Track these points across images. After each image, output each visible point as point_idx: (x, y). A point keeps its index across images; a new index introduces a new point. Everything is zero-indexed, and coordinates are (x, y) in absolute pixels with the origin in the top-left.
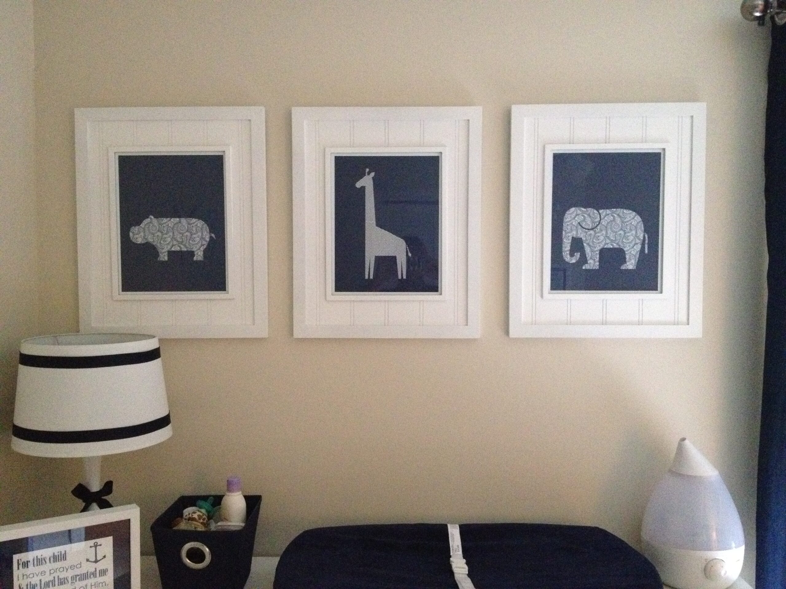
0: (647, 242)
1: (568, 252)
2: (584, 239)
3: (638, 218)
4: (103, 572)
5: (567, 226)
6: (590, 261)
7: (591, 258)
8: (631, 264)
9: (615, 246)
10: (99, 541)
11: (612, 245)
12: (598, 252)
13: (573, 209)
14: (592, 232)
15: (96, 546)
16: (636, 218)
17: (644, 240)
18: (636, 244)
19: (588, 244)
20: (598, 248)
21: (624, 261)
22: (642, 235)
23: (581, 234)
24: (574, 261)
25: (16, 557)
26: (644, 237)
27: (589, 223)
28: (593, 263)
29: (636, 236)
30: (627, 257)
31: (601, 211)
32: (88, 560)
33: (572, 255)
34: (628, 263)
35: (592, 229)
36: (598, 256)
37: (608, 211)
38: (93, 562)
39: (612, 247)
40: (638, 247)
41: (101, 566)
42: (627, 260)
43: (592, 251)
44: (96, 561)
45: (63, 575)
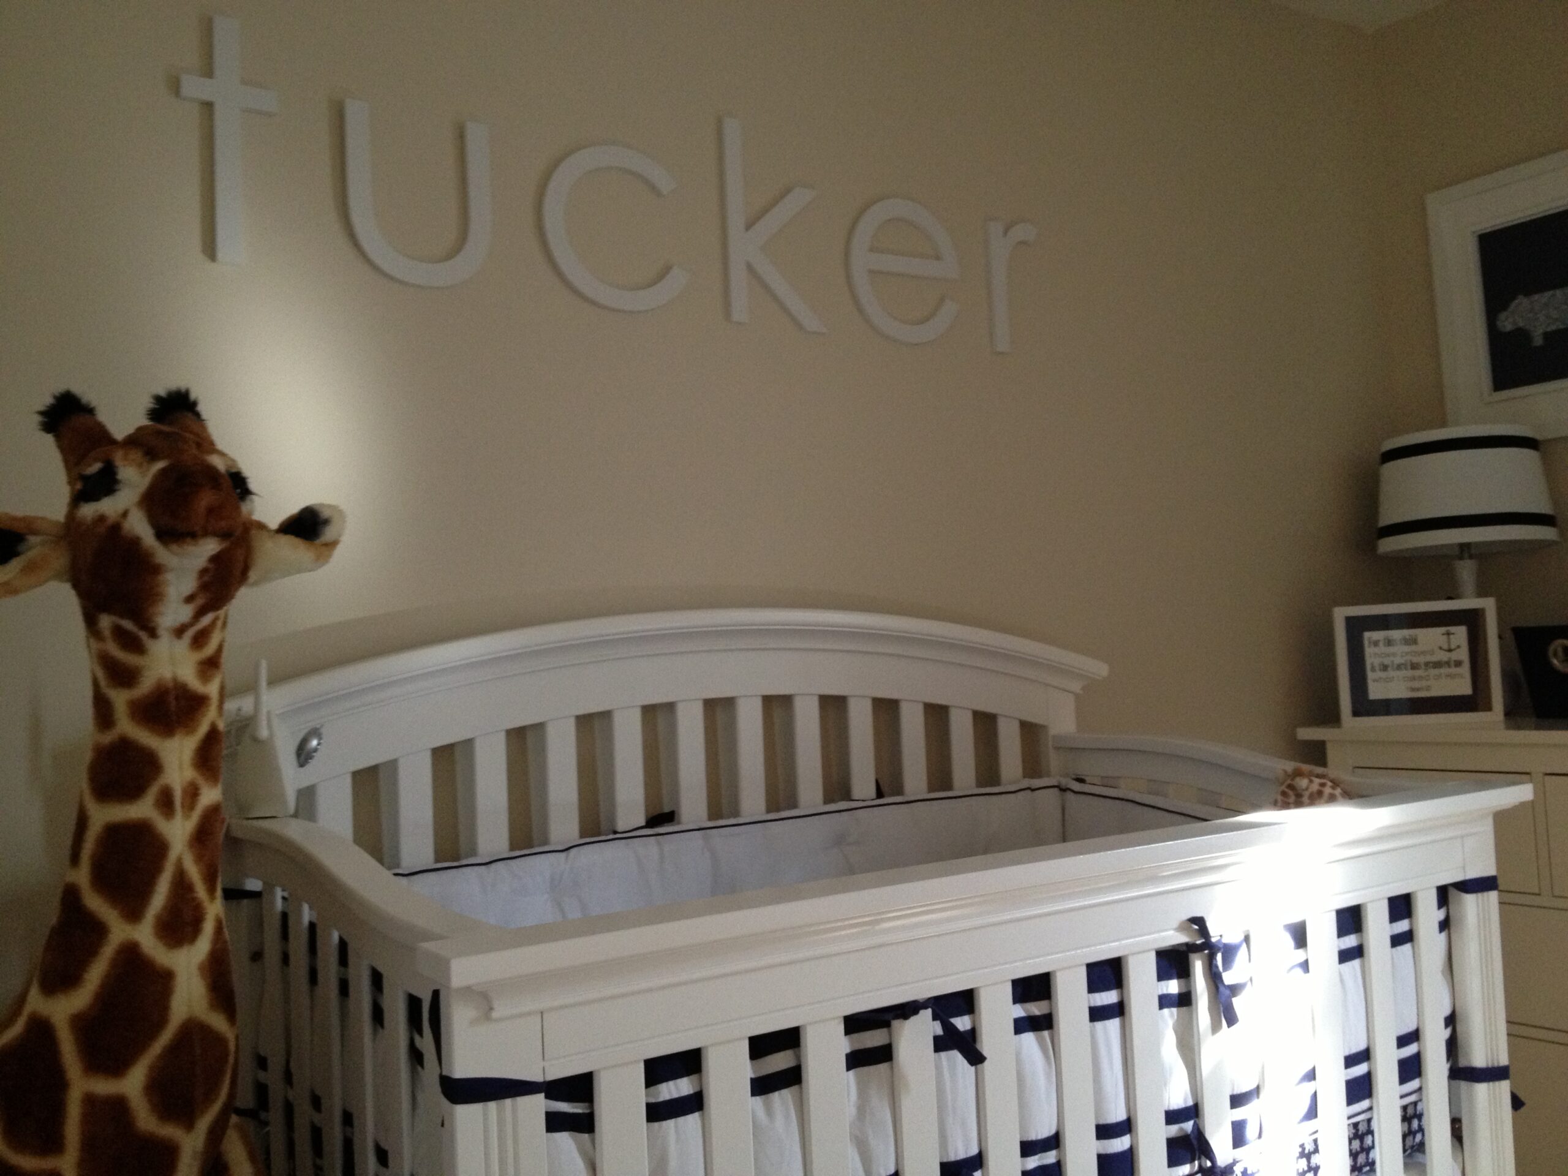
4: (1458, 664)
10: (1452, 629)
15: (1448, 634)
25: (1367, 635)
32: (1441, 648)
38: (1446, 650)
41: (1454, 656)
44: (1450, 650)
45: (1415, 660)
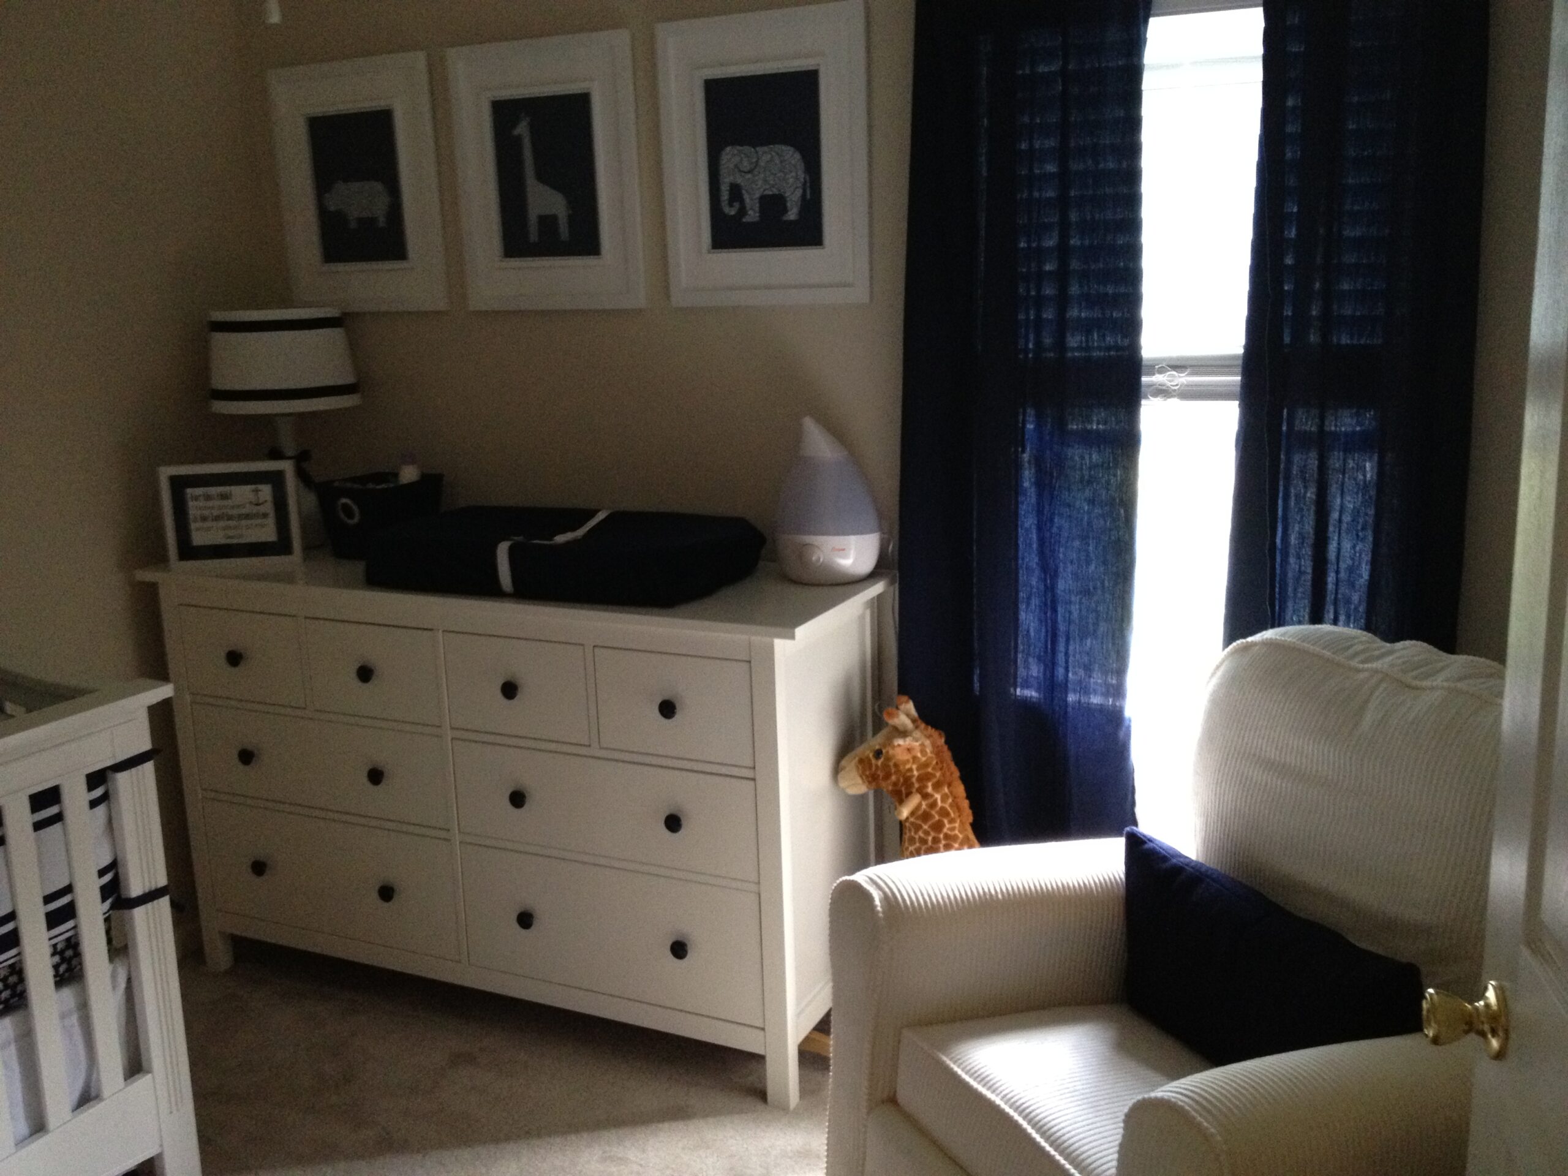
0: (808, 184)
1: (727, 202)
2: (742, 184)
3: (797, 156)
4: (265, 515)
5: (723, 171)
6: (750, 212)
7: (751, 209)
8: (792, 215)
9: (775, 191)
10: (260, 487)
11: (772, 191)
12: (757, 201)
13: (728, 149)
14: (749, 176)
15: (256, 491)
16: (795, 156)
17: (805, 184)
18: (797, 188)
19: (746, 191)
20: (757, 195)
21: (785, 210)
22: (803, 176)
23: (739, 180)
24: (733, 213)
25: (189, 491)
26: (805, 178)
27: (746, 165)
28: (753, 215)
29: (797, 178)
30: (789, 204)
31: (758, 149)
32: (251, 502)
33: (731, 205)
34: (789, 213)
35: (749, 172)
36: (758, 205)
37: (766, 149)
38: (255, 504)
39: (771, 193)
40: (799, 192)
41: (261, 509)
42: (789, 208)
43: (752, 199)
44: (257, 505)
45: (231, 512)
